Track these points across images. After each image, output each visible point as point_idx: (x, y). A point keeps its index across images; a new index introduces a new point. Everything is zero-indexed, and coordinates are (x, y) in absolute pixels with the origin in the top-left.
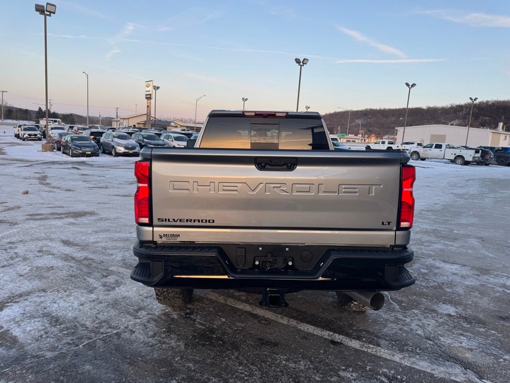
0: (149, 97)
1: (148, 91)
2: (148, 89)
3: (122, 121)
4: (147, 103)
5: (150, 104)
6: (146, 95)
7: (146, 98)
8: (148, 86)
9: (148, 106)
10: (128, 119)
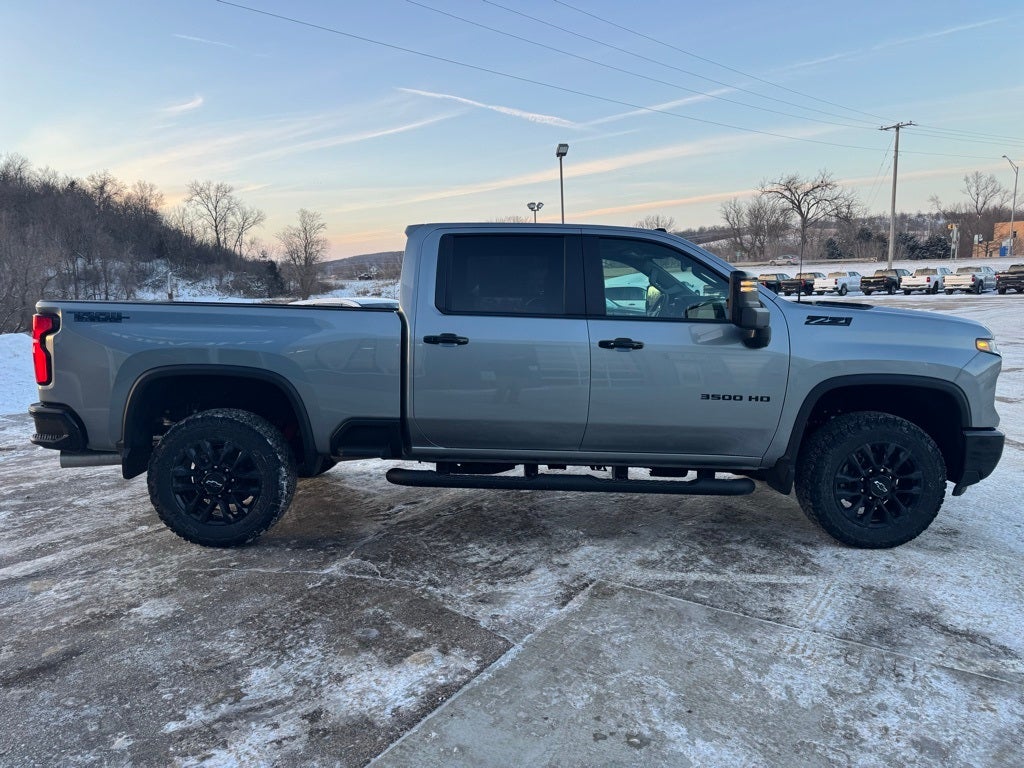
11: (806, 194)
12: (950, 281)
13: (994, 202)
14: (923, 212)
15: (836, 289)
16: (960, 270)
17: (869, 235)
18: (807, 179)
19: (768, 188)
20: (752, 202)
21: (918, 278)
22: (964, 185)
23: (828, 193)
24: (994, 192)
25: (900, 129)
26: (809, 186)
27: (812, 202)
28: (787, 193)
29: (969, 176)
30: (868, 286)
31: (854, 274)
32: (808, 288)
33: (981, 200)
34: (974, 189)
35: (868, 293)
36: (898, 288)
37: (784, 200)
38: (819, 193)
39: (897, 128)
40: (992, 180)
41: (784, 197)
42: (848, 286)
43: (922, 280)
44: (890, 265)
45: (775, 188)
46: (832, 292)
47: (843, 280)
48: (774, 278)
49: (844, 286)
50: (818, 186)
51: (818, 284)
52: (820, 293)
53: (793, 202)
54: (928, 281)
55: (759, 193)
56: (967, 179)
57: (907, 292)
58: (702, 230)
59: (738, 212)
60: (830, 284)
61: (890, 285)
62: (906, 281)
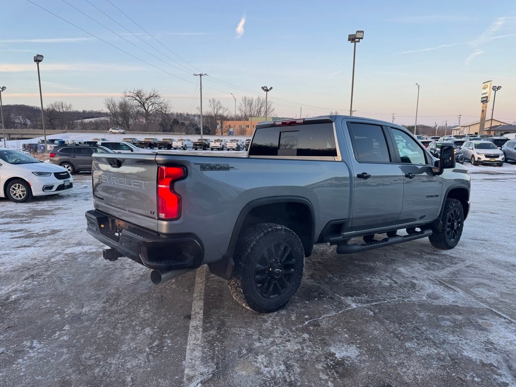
0: (485, 101)
1: (485, 94)
2: (485, 91)
3: (462, 129)
4: (483, 107)
5: (486, 107)
6: (482, 98)
7: (482, 101)
8: (484, 88)
9: (483, 111)
10: (469, 126)
11: (147, 99)
12: (229, 145)
13: (220, 112)
14: (190, 113)
15: (182, 147)
16: (231, 141)
17: (178, 122)
18: (147, 93)
19: (128, 94)
20: (121, 100)
21: (217, 143)
22: (209, 104)
23: (157, 100)
24: (220, 107)
25: (202, 76)
26: (148, 96)
27: (150, 104)
28: (137, 98)
29: (211, 100)
30: (196, 146)
31: (189, 140)
32: (169, 146)
33: (216, 110)
34: (212, 106)
35: (196, 149)
36: (209, 147)
37: (136, 101)
38: (153, 100)
39: (201, 75)
40: (219, 102)
41: (136, 100)
42: (187, 146)
43: (218, 144)
44: (202, 137)
45: (131, 94)
46: (180, 148)
47: (185, 143)
48: (152, 141)
49: (185, 145)
50: (152, 96)
51: (174, 144)
52: (175, 149)
53: (140, 102)
54: (220, 145)
55: (123, 96)
56: (210, 101)
57: (212, 149)
58: (84, 112)
59: (114, 105)
60: (180, 144)
61: (205, 146)
62: (212, 144)
